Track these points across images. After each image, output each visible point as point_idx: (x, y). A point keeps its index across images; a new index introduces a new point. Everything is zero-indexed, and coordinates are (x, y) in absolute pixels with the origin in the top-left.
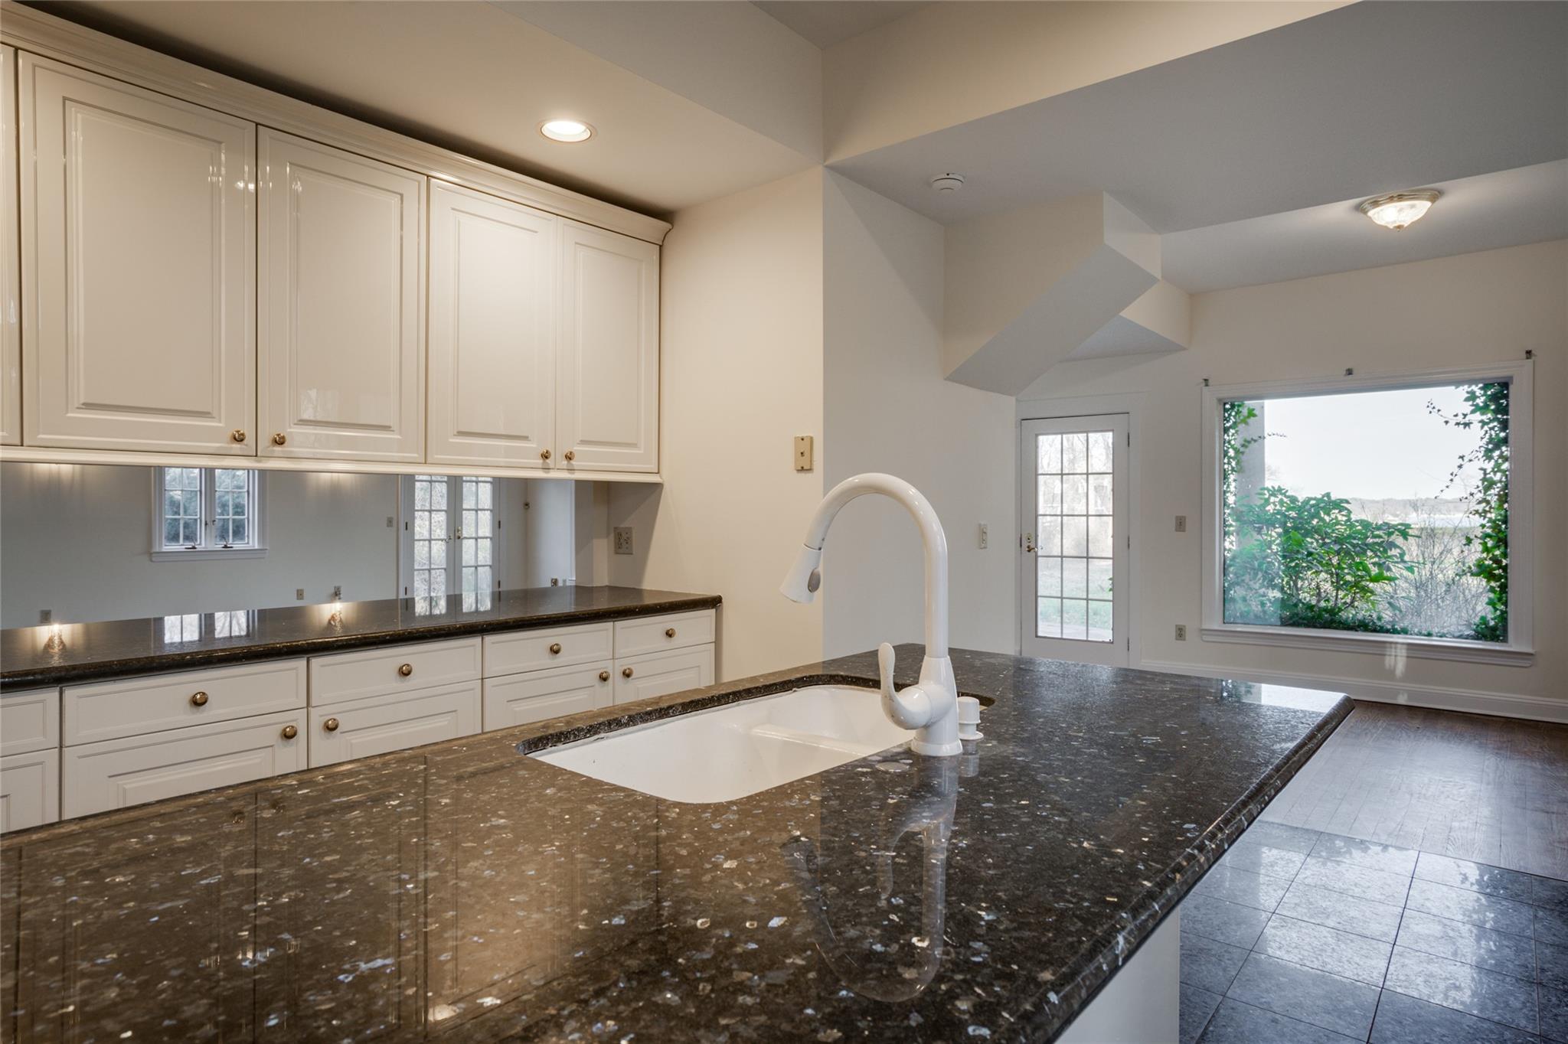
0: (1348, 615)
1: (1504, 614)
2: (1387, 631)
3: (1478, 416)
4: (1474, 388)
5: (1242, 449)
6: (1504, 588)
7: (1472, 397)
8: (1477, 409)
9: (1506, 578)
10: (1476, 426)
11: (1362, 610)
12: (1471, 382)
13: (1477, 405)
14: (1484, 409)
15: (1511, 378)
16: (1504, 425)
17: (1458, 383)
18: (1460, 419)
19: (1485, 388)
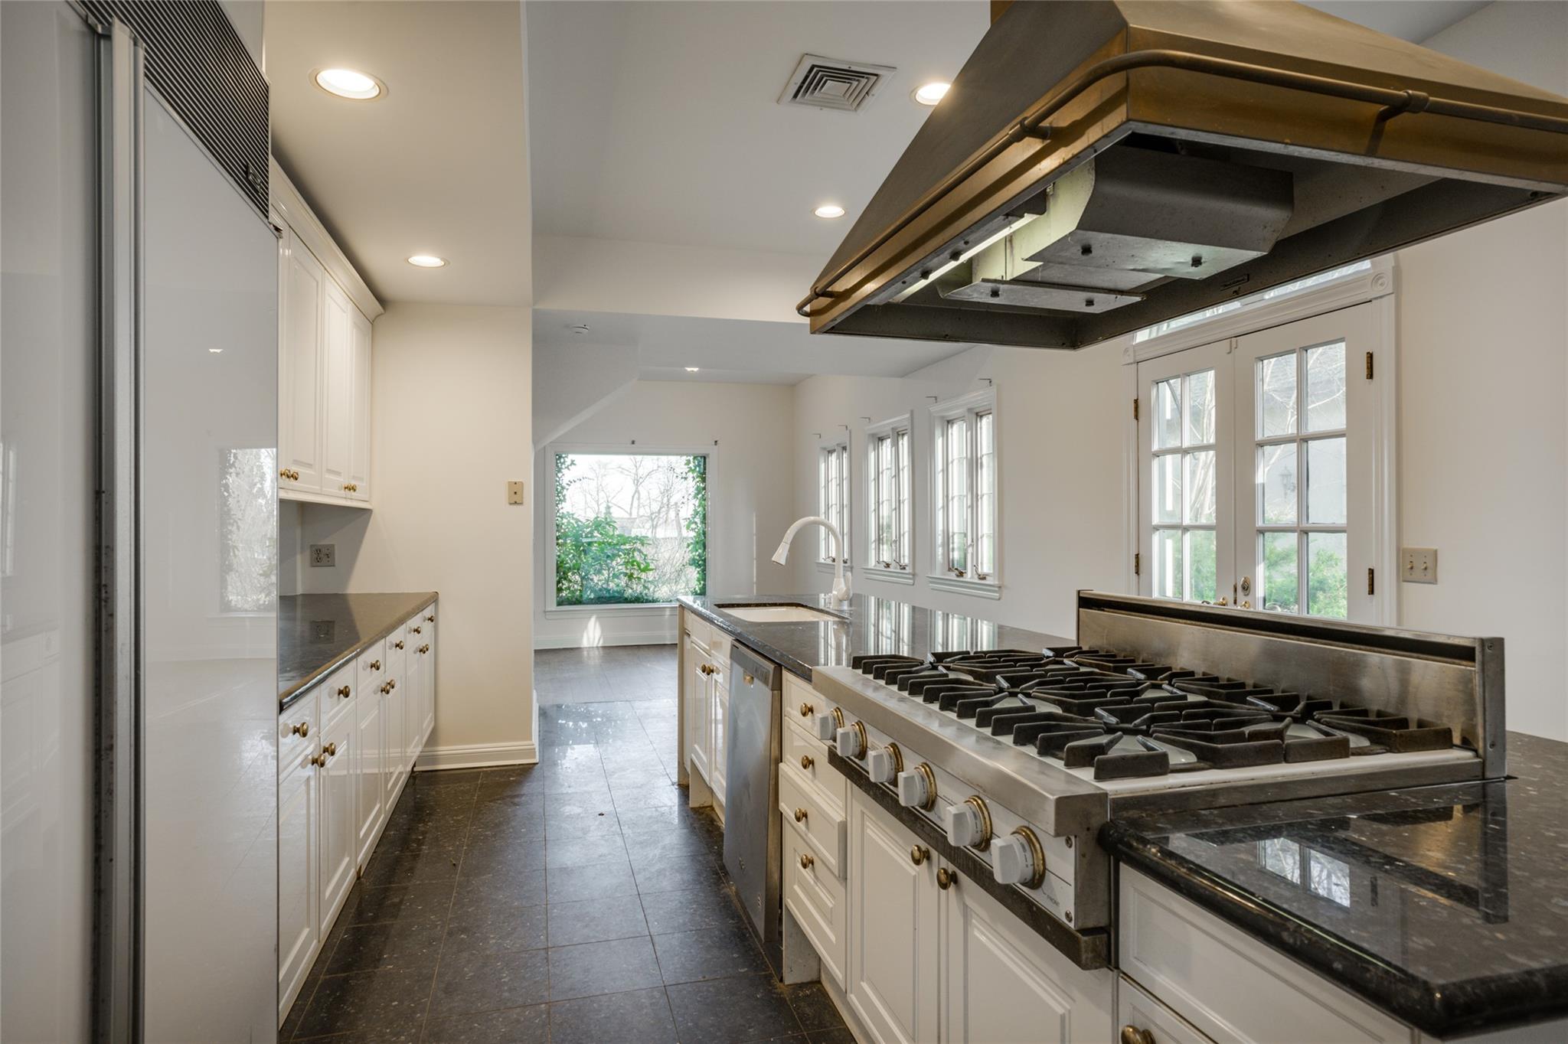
0: (629, 593)
1: (704, 585)
2: (650, 602)
3: (690, 475)
4: (689, 458)
5: (567, 487)
6: (704, 570)
7: (688, 462)
8: (691, 470)
9: (705, 566)
10: (690, 479)
11: (637, 589)
12: (687, 455)
13: (690, 468)
14: (693, 471)
15: (708, 455)
16: (704, 480)
17: (682, 455)
18: (684, 475)
19: (695, 458)
